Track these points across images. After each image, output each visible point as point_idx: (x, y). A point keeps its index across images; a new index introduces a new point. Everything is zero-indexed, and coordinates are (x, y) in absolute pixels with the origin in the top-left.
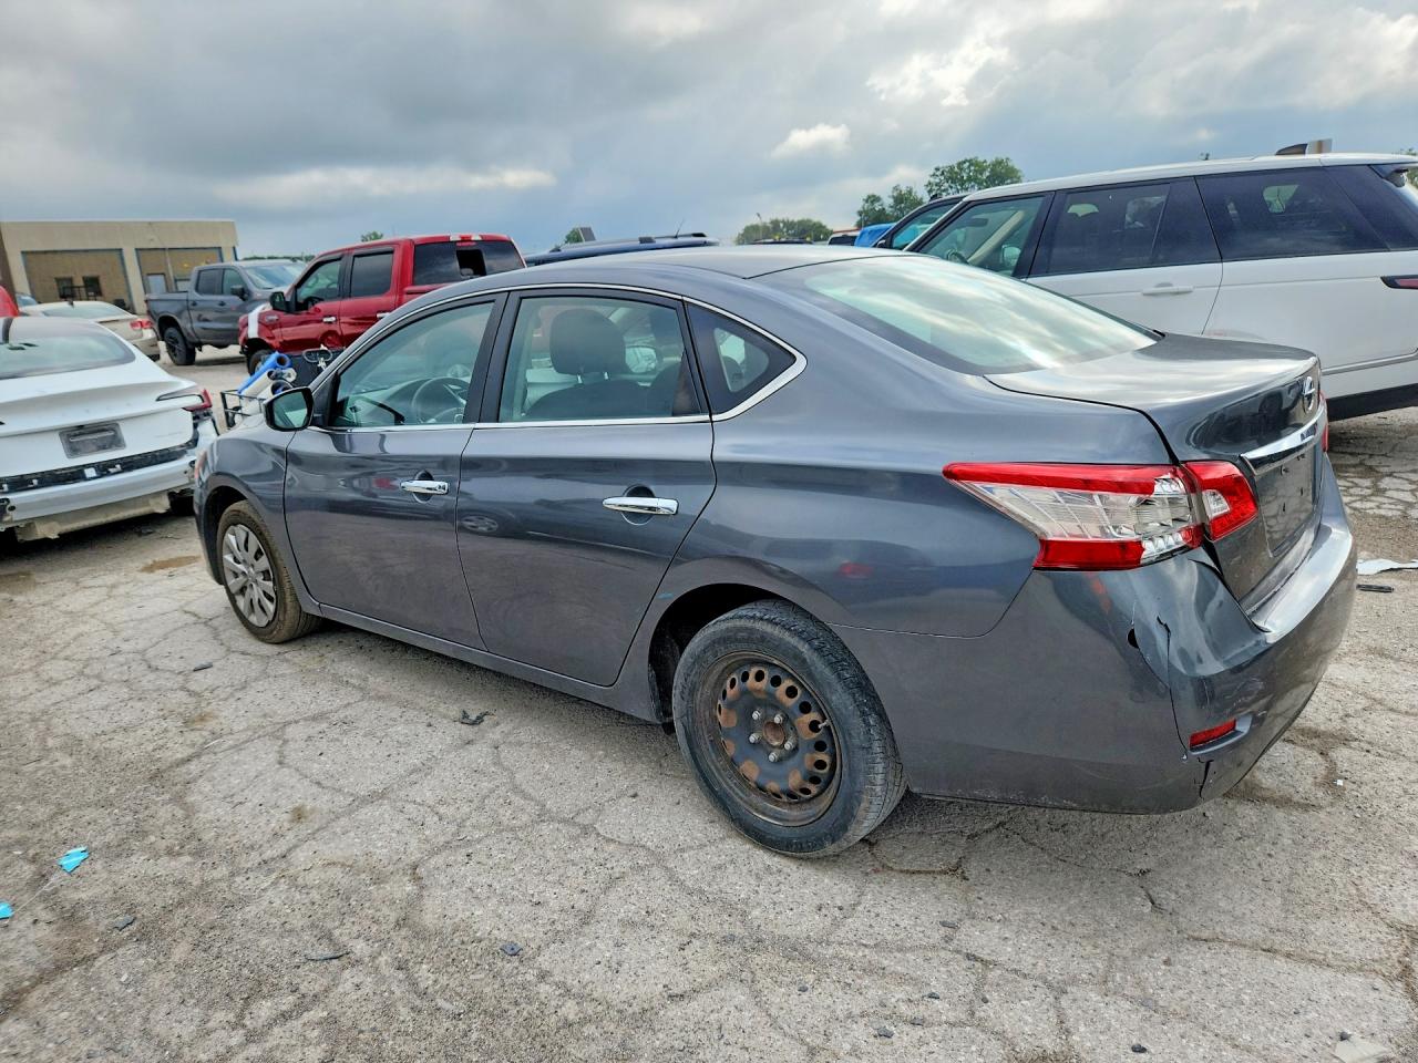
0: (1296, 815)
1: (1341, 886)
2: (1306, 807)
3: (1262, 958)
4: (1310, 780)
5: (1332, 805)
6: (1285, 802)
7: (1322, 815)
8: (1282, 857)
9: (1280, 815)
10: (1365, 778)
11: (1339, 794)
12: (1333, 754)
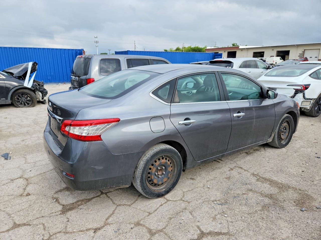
0: (57, 190)
1: (42, 184)
2: (57, 192)
3: (45, 172)
4: (60, 197)
5: (53, 196)
6: (60, 191)
7: (53, 193)
8: (52, 183)
9: (59, 189)
10: (51, 205)
11: (53, 198)
12: (62, 206)
